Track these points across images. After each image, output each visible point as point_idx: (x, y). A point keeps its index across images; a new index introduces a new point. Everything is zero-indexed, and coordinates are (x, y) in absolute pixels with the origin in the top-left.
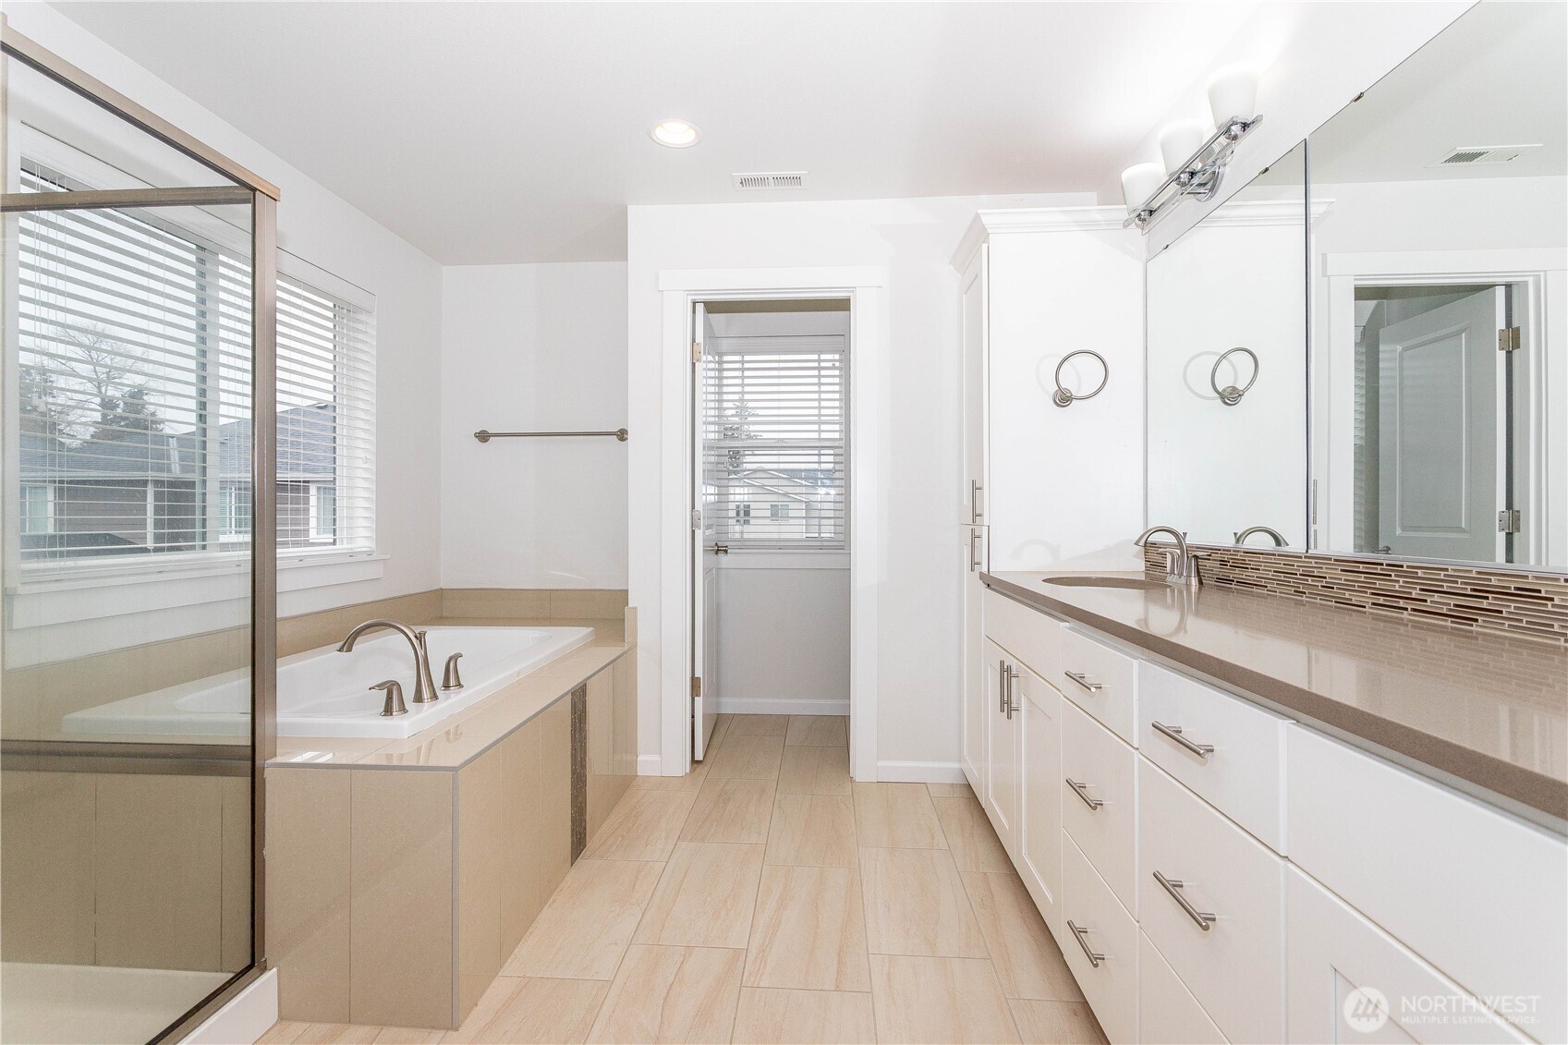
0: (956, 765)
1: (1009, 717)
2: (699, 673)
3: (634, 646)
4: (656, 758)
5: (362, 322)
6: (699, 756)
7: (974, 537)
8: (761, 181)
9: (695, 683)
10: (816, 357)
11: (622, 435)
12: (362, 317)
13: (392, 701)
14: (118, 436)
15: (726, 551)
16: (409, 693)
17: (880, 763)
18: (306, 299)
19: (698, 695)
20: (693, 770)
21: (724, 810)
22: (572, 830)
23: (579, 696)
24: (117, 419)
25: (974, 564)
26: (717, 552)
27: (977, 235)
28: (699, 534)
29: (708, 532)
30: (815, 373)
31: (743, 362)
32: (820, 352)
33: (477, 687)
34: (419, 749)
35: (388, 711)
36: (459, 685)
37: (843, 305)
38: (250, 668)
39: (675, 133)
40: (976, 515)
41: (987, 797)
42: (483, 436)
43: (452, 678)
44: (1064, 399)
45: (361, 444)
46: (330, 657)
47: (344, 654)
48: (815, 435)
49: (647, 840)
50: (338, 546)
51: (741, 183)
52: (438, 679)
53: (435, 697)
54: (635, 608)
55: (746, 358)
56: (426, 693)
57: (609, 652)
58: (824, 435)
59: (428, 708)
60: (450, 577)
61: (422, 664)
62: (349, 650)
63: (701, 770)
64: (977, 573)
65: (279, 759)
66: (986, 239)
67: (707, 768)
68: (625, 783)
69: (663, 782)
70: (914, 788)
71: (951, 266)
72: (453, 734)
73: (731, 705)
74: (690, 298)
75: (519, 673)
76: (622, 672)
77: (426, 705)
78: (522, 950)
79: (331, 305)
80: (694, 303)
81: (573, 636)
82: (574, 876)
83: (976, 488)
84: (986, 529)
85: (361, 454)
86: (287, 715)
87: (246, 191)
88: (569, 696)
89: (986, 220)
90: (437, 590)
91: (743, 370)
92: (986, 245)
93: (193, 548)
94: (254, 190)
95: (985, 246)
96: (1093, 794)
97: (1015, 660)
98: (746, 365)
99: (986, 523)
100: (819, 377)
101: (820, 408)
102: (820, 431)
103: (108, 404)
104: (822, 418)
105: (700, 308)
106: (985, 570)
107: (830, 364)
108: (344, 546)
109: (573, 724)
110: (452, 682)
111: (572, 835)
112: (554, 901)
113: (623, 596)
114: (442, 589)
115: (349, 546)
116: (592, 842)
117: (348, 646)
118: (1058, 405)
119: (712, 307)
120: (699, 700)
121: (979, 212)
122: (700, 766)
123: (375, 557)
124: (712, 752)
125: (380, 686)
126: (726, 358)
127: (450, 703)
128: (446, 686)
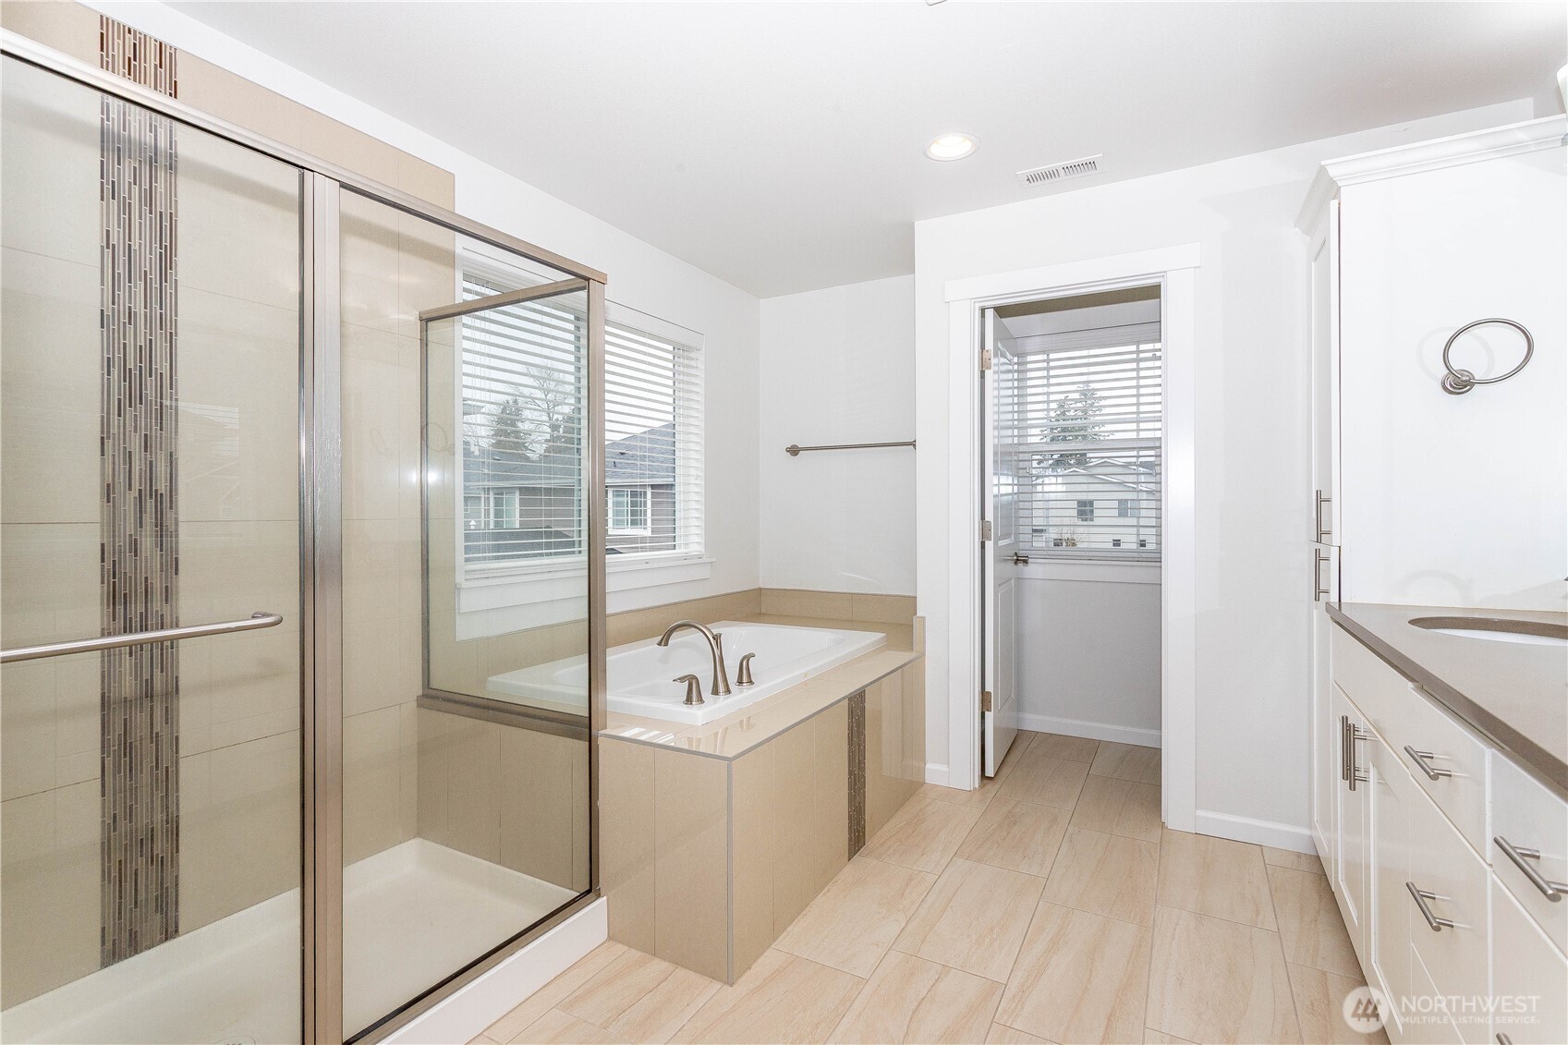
0: (1306, 832)
1: (1353, 787)
2: (989, 687)
3: (923, 654)
4: (944, 768)
5: (693, 359)
6: (990, 772)
7: (1319, 558)
8: (1052, 174)
9: (985, 699)
10: (1133, 348)
11: (913, 444)
12: (693, 355)
13: (693, 694)
14: (559, 450)
15: (1025, 562)
16: (706, 686)
17: (1200, 813)
18: (650, 346)
19: (989, 710)
20: (982, 786)
21: (1008, 833)
22: (850, 827)
23: (857, 703)
24: (559, 438)
25: (1318, 592)
26: (1017, 562)
27: (1324, 189)
28: (989, 545)
29: (1001, 543)
30: (1134, 365)
31: (1048, 361)
32: (1138, 343)
33: (767, 684)
34: (716, 734)
35: (689, 700)
36: (751, 682)
37: (1153, 292)
38: (587, 655)
39: (951, 147)
40: (1321, 534)
41: (1337, 877)
42: (794, 451)
43: (745, 677)
44: (1459, 384)
45: (693, 463)
46: (650, 648)
47: (662, 648)
48: (1133, 435)
49: (924, 849)
50: (677, 551)
51: (1028, 180)
52: (732, 676)
53: (728, 691)
54: (923, 618)
55: (1052, 356)
56: (721, 688)
57: (897, 658)
58: (1143, 435)
59: (723, 699)
60: (770, 577)
61: (719, 662)
62: (666, 644)
63: (991, 787)
64: (1322, 604)
65: (607, 731)
66: (1337, 195)
67: (997, 786)
68: (910, 789)
69: (950, 793)
70: (1243, 850)
71: (1297, 229)
72: (746, 724)
73: (1035, 721)
74: (978, 306)
75: (806, 675)
76: (909, 679)
77: (722, 696)
78: (795, 929)
79: (671, 348)
80: (983, 310)
81: (866, 639)
82: (850, 871)
83: (1321, 500)
84: (1334, 552)
85: (693, 472)
86: (615, 695)
87: (583, 280)
88: (846, 701)
89: (1332, 172)
90: (757, 589)
91: (1048, 369)
92: (1336, 202)
93: (573, 553)
94: (588, 279)
95: (1334, 204)
96: (1440, 910)
97: (1363, 718)
98: (1052, 364)
99: (1336, 542)
100: (1138, 370)
101: (1138, 404)
102: (1138, 430)
103: (554, 427)
104: (1141, 415)
105: (990, 314)
106: (1334, 598)
107: (1150, 355)
108: (680, 551)
109: (851, 729)
110: (745, 679)
111: (850, 833)
112: (828, 891)
113: (911, 602)
114: (760, 589)
115: (686, 550)
116: (872, 841)
117: (664, 642)
118: (1451, 392)
119: (1002, 311)
120: (989, 716)
121: (1323, 163)
122: (991, 783)
123: (705, 559)
124: (1005, 771)
125: (682, 679)
126: (1030, 358)
127: (741, 697)
128: (740, 682)
